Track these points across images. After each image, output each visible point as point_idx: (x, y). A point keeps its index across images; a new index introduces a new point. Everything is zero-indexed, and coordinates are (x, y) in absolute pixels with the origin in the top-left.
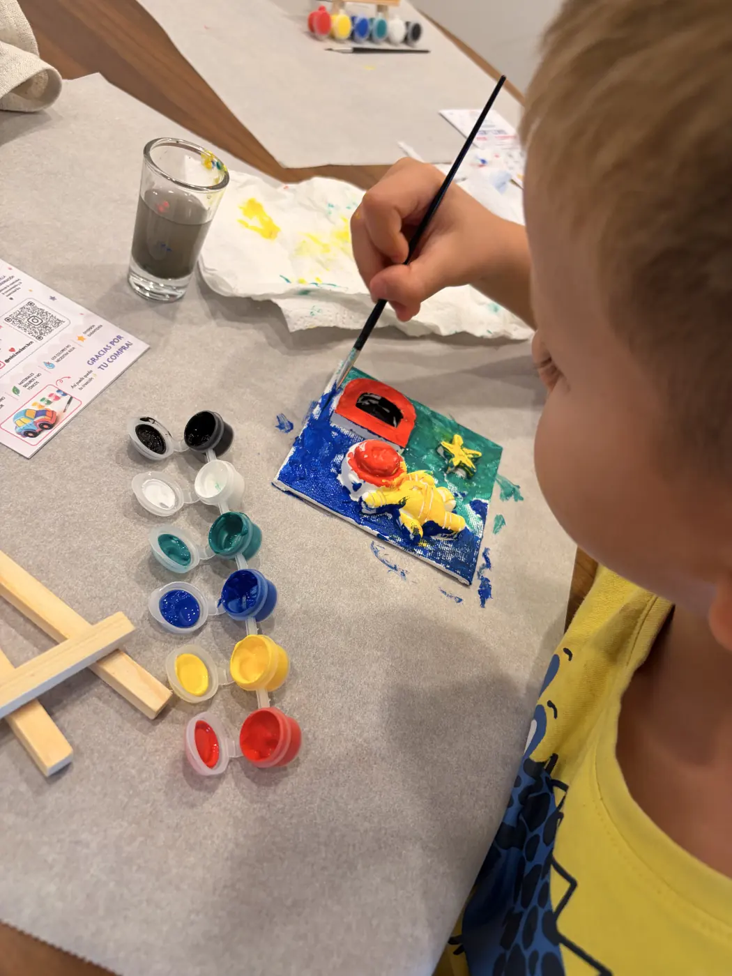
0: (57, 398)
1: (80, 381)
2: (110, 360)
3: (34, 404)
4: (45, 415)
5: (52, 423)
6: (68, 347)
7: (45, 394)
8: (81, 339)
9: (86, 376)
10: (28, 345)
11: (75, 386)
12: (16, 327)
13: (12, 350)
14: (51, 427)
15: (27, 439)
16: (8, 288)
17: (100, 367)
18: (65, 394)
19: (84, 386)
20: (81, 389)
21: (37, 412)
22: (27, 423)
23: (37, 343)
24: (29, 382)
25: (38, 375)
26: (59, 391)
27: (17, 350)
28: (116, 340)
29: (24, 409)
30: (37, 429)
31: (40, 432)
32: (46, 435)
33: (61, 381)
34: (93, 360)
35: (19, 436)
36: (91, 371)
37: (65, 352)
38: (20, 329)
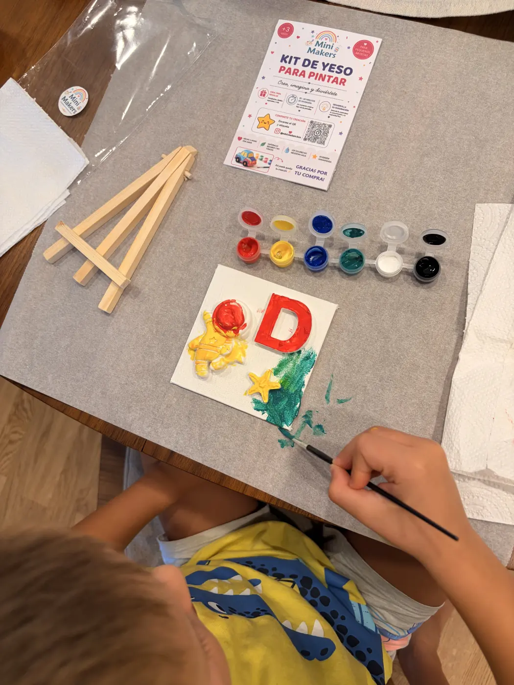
0: (266, 162)
1: (282, 167)
2: (305, 175)
3: (257, 154)
4: (252, 161)
5: (248, 165)
6: (305, 153)
7: (265, 156)
8: (315, 157)
9: (286, 168)
10: (298, 137)
11: (278, 166)
12: (308, 127)
13: (290, 132)
14: (246, 166)
15: (234, 159)
16: (337, 113)
17: (296, 172)
18: (270, 164)
19: (279, 170)
20: (277, 169)
21: (253, 157)
22: (244, 156)
23: (302, 140)
24: (271, 147)
25: (278, 149)
26: (271, 161)
27: (291, 134)
28: (322, 173)
29: (252, 151)
30: (242, 160)
31: (241, 163)
32: (240, 166)
33: (279, 159)
34: (301, 167)
35: (235, 156)
36: (292, 169)
37: (300, 153)
38: (307, 129)
